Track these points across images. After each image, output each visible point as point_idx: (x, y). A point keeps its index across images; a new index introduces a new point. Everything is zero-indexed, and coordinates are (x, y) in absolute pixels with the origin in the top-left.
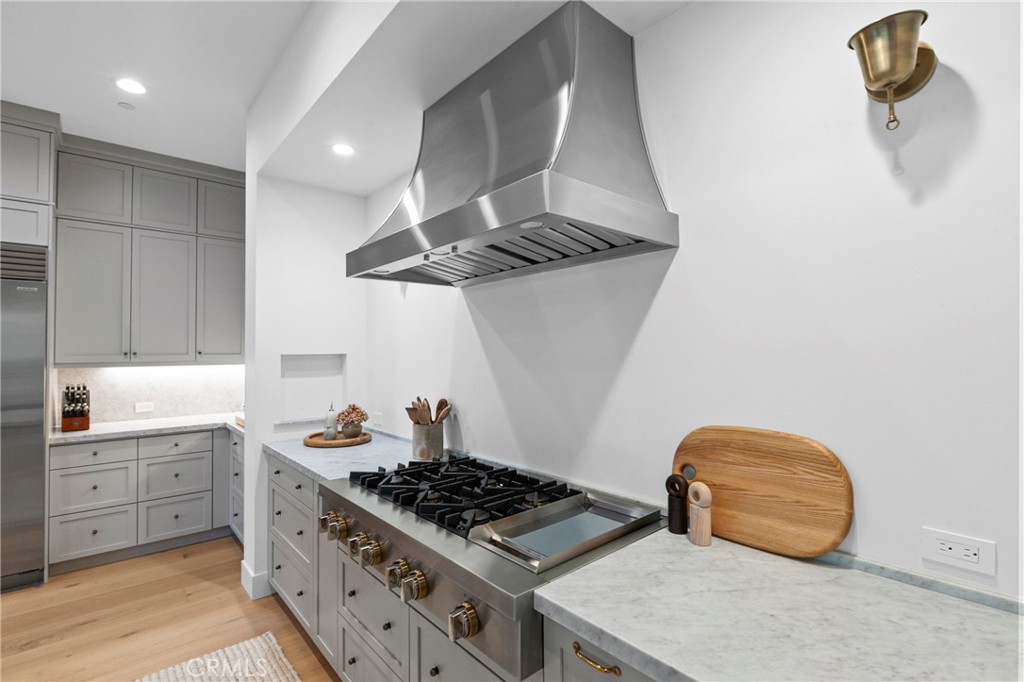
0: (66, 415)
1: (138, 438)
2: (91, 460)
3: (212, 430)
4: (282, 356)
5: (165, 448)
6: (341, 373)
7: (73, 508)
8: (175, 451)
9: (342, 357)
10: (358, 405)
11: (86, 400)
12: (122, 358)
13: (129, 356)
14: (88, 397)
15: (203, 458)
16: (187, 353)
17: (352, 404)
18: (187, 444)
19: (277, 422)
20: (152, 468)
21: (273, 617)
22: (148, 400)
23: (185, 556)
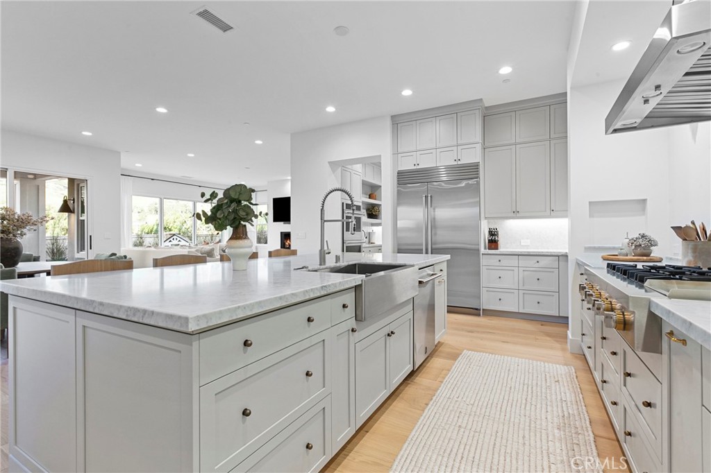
0: (489, 241)
1: (519, 255)
2: (498, 264)
3: (558, 256)
4: (590, 203)
5: (531, 262)
6: (644, 214)
7: (491, 285)
8: (537, 265)
9: (644, 201)
10: (647, 234)
11: (497, 235)
12: (512, 215)
13: (516, 214)
14: (498, 234)
15: (553, 272)
16: (545, 211)
17: (642, 233)
18: (544, 262)
19: (586, 246)
20: (526, 273)
21: (579, 364)
22: (527, 239)
23: (542, 325)
